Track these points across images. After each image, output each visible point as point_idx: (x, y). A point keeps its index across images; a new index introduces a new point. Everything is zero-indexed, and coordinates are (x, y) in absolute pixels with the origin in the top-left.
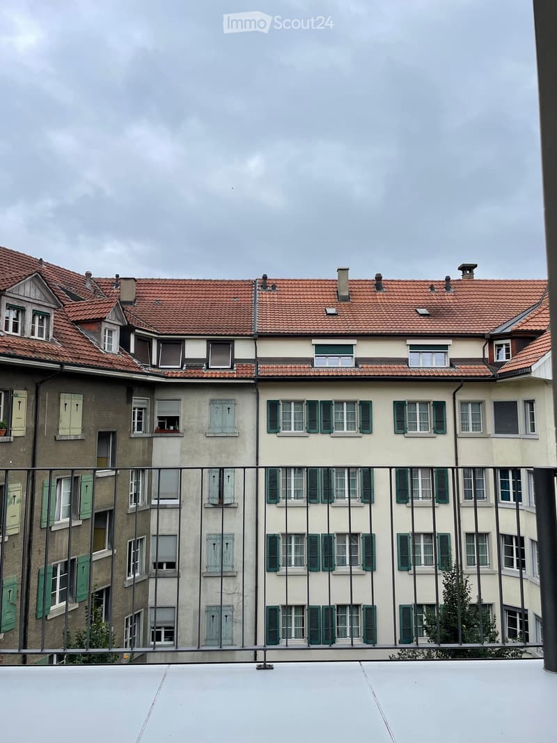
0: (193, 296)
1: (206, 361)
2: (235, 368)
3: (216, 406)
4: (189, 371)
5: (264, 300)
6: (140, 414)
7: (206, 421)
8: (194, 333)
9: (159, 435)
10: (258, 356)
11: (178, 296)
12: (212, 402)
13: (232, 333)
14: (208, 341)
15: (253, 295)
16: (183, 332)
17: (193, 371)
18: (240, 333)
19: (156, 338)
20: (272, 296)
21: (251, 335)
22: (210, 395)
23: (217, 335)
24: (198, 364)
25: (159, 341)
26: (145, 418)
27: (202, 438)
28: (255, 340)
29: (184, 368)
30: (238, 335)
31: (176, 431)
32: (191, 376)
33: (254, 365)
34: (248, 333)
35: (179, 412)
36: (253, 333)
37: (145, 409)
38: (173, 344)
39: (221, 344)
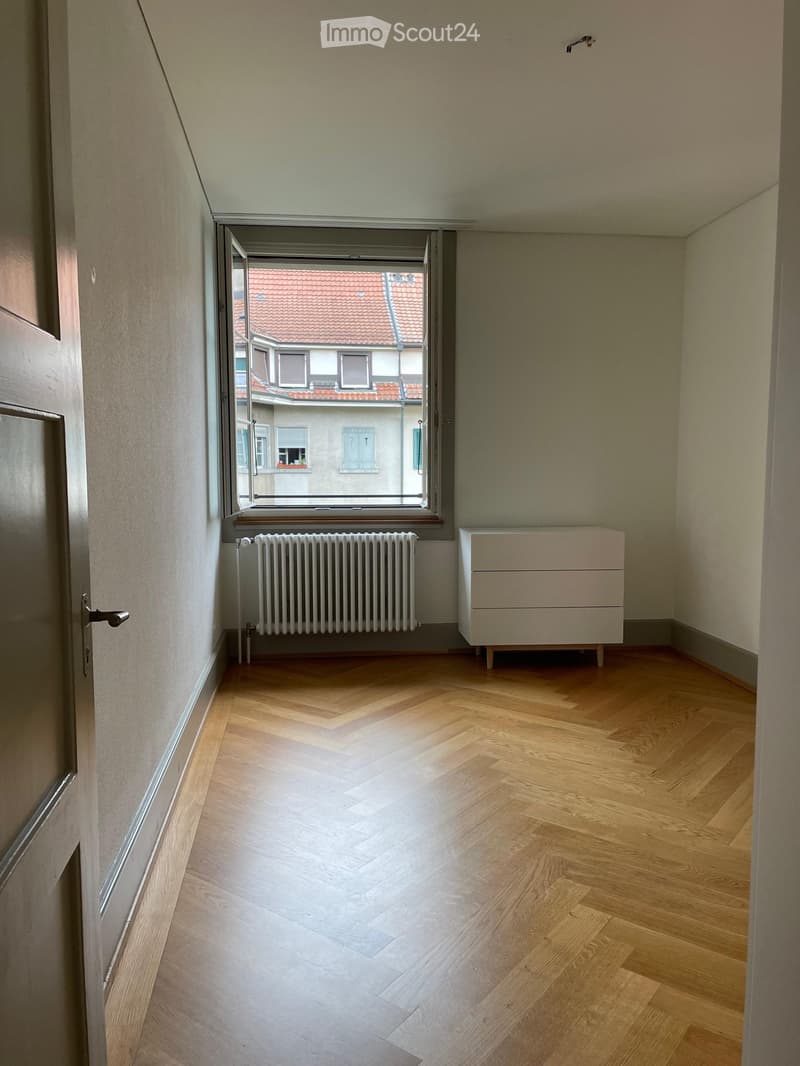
0: (305, 288)
1: (338, 378)
2: (375, 389)
3: (351, 435)
4: (317, 392)
5: (400, 295)
6: (259, 444)
7: (339, 453)
8: (322, 341)
9: (282, 470)
10: (403, 372)
11: (286, 288)
12: (346, 430)
13: (370, 342)
14: (339, 351)
15: (384, 288)
16: (307, 341)
17: (323, 392)
18: (380, 343)
19: (273, 347)
20: (409, 290)
21: (394, 346)
22: (343, 422)
23: (351, 345)
24: (328, 383)
25: (276, 350)
26: (266, 451)
27: (334, 474)
28: (400, 351)
29: (312, 388)
30: (377, 345)
31: (303, 466)
32: (323, 398)
33: (397, 384)
34: (391, 343)
35: (305, 442)
36: (395, 342)
37: (265, 438)
38: (296, 355)
39: (355, 356)
